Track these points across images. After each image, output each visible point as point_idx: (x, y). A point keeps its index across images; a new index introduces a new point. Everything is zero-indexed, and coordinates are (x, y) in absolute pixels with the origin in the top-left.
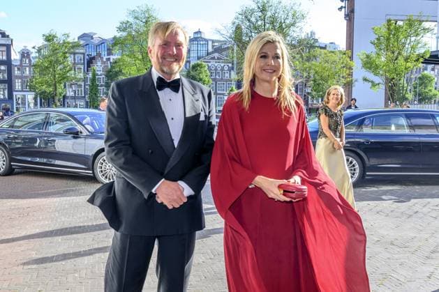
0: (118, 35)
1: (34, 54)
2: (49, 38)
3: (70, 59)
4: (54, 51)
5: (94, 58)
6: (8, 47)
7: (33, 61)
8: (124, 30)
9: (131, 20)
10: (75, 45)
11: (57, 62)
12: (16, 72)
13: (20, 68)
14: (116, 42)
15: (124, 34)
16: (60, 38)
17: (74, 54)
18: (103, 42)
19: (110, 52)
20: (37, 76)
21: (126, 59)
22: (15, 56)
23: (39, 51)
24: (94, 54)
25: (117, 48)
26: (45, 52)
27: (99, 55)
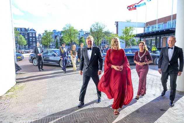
0: (63, 30)
1: (42, 35)
2: (46, 31)
3: (51, 36)
4: (47, 34)
5: (57, 36)
6: (35, 33)
7: (42, 37)
8: (64, 29)
9: (66, 27)
10: (52, 33)
11: (48, 37)
12: (38, 40)
13: (39, 38)
14: (62, 32)
15: (64, 30)
16: (48, 31)
17: (52, 35)
18: (59, 32)
19: (61, 35)
20: (43, 40)
21: (65, 36)
22: (37, 36)
23: (43, 34)
24: (57, 35)
25: (63, 33)
26: (45, 34)
27: (58, 35)
